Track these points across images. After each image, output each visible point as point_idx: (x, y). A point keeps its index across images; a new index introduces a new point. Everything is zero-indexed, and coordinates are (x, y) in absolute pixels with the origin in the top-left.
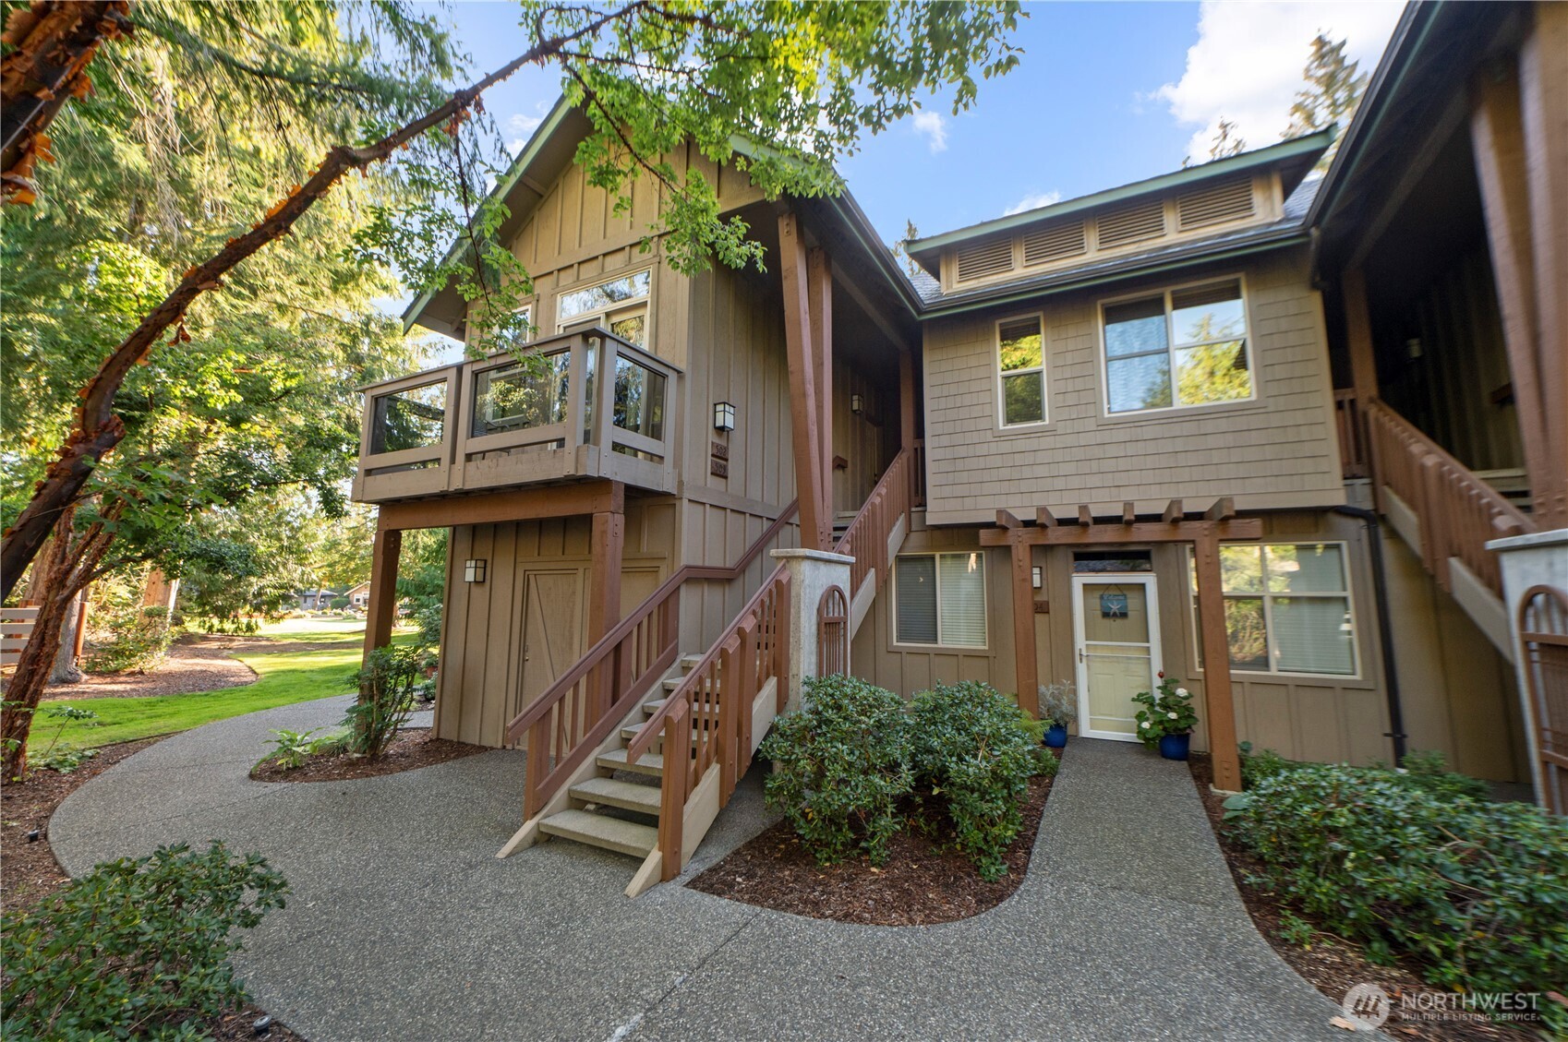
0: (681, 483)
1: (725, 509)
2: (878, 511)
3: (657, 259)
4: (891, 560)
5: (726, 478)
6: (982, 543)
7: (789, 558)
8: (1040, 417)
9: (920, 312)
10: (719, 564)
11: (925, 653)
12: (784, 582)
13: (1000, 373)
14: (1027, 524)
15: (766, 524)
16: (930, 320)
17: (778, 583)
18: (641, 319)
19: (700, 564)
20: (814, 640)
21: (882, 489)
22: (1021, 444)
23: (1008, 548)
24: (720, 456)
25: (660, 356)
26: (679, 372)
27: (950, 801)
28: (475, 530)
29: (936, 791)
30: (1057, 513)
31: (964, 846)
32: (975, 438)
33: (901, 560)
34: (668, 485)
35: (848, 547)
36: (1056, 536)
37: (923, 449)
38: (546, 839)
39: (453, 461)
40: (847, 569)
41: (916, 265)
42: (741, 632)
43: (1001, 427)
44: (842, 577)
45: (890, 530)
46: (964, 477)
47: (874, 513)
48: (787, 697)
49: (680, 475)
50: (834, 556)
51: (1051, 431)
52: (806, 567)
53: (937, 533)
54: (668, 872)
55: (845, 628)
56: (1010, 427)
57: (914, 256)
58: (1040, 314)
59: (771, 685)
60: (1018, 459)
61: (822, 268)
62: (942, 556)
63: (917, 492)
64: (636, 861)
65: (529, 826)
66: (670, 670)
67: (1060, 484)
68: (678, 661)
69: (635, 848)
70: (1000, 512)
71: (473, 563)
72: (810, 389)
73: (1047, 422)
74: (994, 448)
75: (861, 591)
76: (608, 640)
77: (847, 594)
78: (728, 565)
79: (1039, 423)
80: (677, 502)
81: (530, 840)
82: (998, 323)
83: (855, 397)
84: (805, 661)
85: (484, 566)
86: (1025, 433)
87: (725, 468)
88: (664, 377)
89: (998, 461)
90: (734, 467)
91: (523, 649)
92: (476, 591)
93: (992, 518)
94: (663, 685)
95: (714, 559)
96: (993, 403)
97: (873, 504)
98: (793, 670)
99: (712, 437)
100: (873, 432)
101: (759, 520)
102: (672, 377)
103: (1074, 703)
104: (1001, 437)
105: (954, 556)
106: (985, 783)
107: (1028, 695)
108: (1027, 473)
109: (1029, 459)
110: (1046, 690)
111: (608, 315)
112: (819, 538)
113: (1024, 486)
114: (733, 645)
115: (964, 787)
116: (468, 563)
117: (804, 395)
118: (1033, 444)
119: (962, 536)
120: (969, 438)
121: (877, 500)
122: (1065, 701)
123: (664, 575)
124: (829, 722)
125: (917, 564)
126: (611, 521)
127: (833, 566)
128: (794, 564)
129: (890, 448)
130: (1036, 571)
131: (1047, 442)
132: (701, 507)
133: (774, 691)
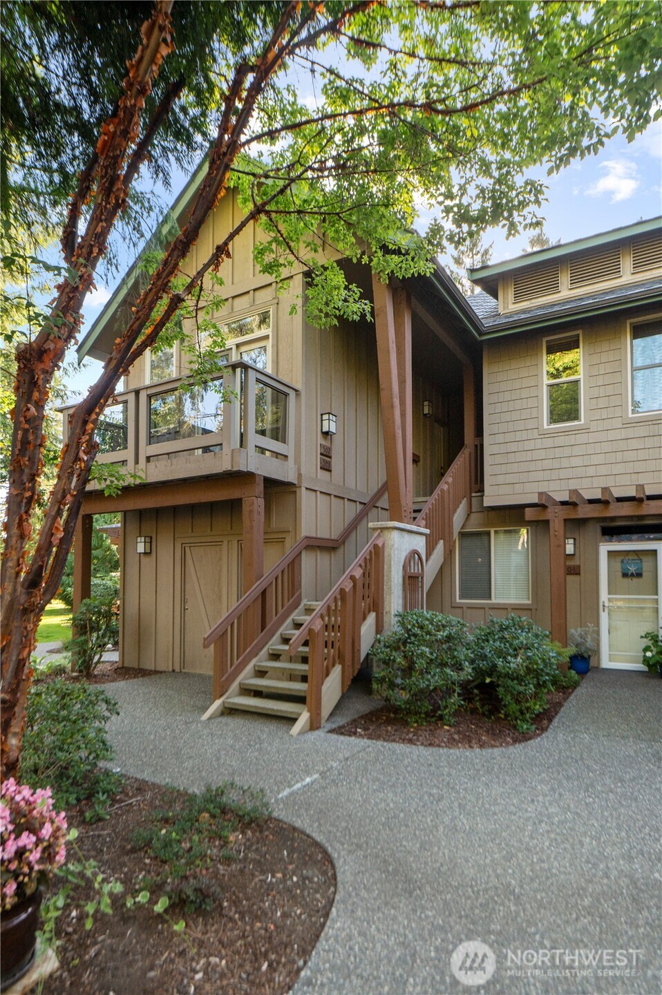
0: (300, 475)
1: (330, 495)
2: (446, 495)
3: (276, 301)
4: (456, 536)
5: (330, 471)
6: (527, 518)
7: (383, 529)
8: (577, 418)
9: (481, 334)
10: (327, 536)
11: (482, 608)
12: (380, 545)
13: (547, 381)
14: (563, 503)
15: (359, 507)
16: (489, 339)
17: (376, 546)
18: (264, 348)
19: (314, 535)
20: (400, 588)
21: (449, 478)
22: (561, 441)
23: (547, 522)
24: (326, 454)
25: (280, 378)
26: (296, 391)
27: (498, 686)
28: (141, 515)
29: (488, 680)
30: (588, 495)
31: (506, 716)
32: (524, 435)
33: (463, 535)
34: (291, 477)
35: (424, 522)
36: (584, 512)
37: (482, 445)
38: (230, 711)
39: (137, 462)
40: (423, 539)
41: (478, 290)
42: (352, 578)
43: (546, 427)
44: (420, 544)
45: (455, 511)
46: (515, 468)
47: (443, 497)
48: (383, 627)
49: (299, 469)
50: (414, 528)
51: (586, 430)
52: (395, 534)
53: (492, 514)
54: (314, 725)
55: (422, 582)
56: (553, 426)
57: (476, 282)
58: (580, 332)
59: (372, 617)
60: (558, 453)
61: (404, 305)
62: (496, 532)
63: (476, 481)
64: (292, 720)
65: (218, 703)
66: (297, 611)
67: (591, 471)
68: (302, 605)
69: (291, 713)
70: (540, 494)
71: (143, 539)
72: (397, 402)
73: (582, 422)
74: (539, 444)
75: (433, 557)
76: (256, 588)
77: (424, 558)
78: (333, 537)
79: (576, 423)
80: (298, 490)
81: (220, 712)
82: (545, 340)
83: (426, 403)
84: (394, 601)
85: (150, 541)
86: (566, 432)
87: (329, 463)
88: (286, 395)
89: (542, 454)
90: (336, 463)
91: (184, 601)
92: (145, 560)
93: (535, 500)
94: (293, 620)
95: (325, 532)
96: (538, 407)
97: (442, 490)
98: (386, 609)
99: (320, 440)
100: (440, 432)
101: (353, 504)
102: (292, 394)
103: (597, 642)
104: (545, 435)
105: (506, 532)
106: (522, 672)
107: (560, 633)
108: (565, 463)
109: (567, 452)
110: (574, 631)
111: (238, 346)
112: (404, 514)
113: (563, 474)
114: (348, 586)
115: (507, 675)
116: (139, 539)
117: (392, 406)
118: (571, 440)
119: (511, 515)
120: (519, 436)
121: (446, 487)
122: (589, 639)
123: (289, 544)
124: (415, 635)
125: (476, 539)
126: (255, 503)
127: (414, 535)
128: (386, 533)
129: (454, 445)
130: (571, 541)
131: (582, 438)
132: (314, 493)
133: (374, 621)
